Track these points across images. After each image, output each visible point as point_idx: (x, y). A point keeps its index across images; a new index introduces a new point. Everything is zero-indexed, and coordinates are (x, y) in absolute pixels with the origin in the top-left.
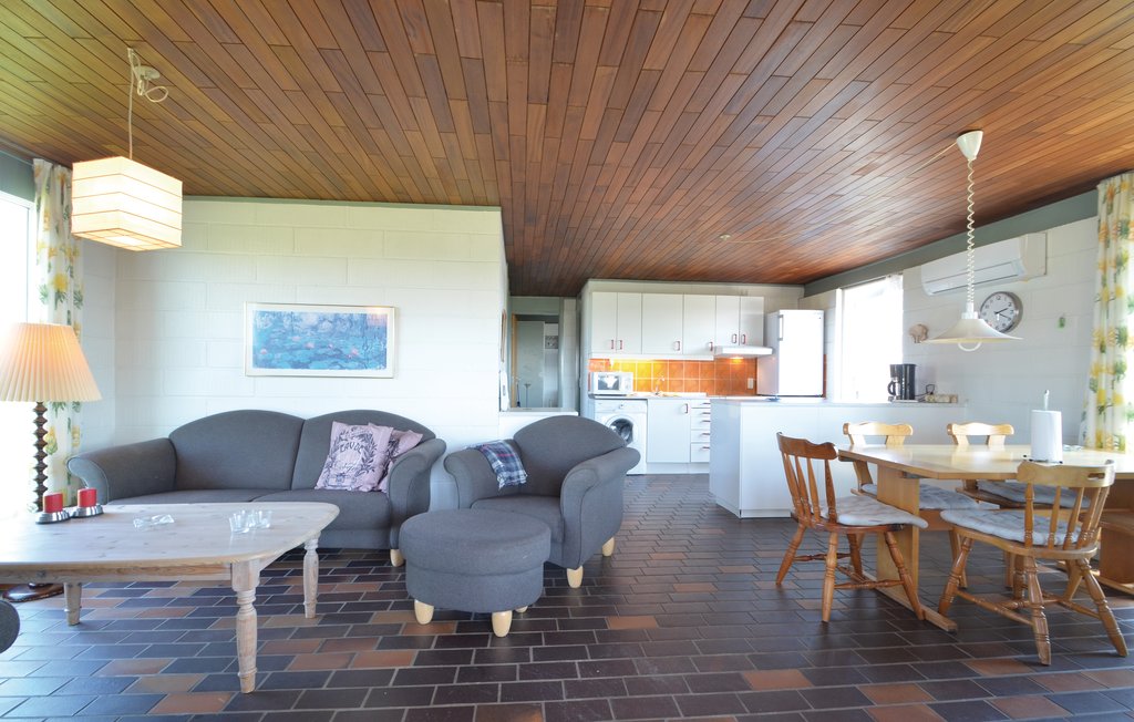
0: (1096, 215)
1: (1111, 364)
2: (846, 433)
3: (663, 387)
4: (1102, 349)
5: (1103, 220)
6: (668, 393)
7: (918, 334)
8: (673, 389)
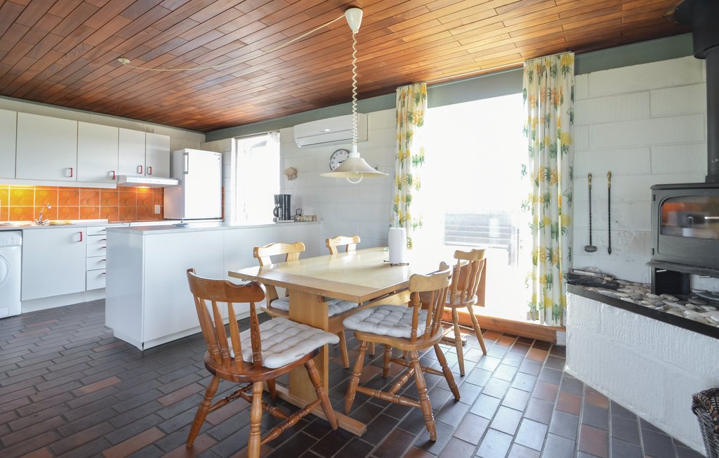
0: (395, 107)
1: (405, 196)
2: (256, 256)
3: (51, 214)
4: (400, 188)
5: (399, 111)
6: (57, 222)
7: (291, 174)
8: (64, 216)
